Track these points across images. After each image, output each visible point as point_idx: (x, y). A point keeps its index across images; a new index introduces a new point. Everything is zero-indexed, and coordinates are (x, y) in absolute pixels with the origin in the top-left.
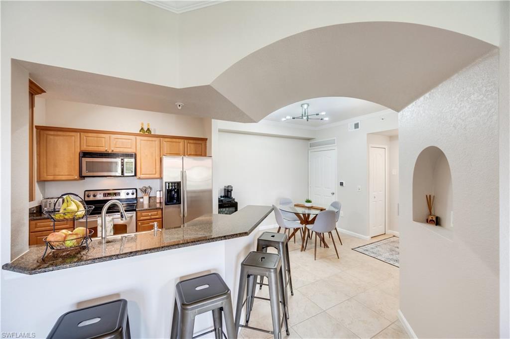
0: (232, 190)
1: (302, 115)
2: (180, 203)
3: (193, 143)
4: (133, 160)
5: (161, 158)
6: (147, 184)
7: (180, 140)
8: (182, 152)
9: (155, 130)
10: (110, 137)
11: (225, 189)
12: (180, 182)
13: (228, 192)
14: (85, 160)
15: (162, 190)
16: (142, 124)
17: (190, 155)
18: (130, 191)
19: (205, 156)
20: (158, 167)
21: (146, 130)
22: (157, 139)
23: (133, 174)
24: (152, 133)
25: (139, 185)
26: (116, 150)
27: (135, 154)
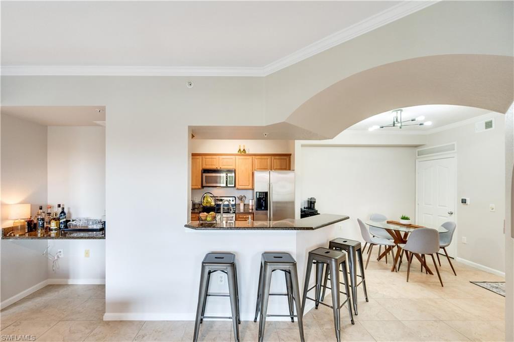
0: (315, 202)
1: (394, 122)
2: (267, 210)
3: (278, 159)
4: (233, 174)
5: (253, 173)
6: (242, 193)
7: (268, 157)
8: (269, 167)
9: (249, 149)
10: (219, 158)
11: (308, 201)
12: (267, 192)
13: (311, 203)
14: (205, 175)
15: (254, 199)
16: (240, 146)
17: (276, 169)
18: (231, 199)
19: (290, 170)
20: (251, 179)
21: (242, 150)
22: (250, 157)
23: (233, 185)
24: (247, 153)
25: (238, 194)
26: (223, 167)
27: (235, 170)
